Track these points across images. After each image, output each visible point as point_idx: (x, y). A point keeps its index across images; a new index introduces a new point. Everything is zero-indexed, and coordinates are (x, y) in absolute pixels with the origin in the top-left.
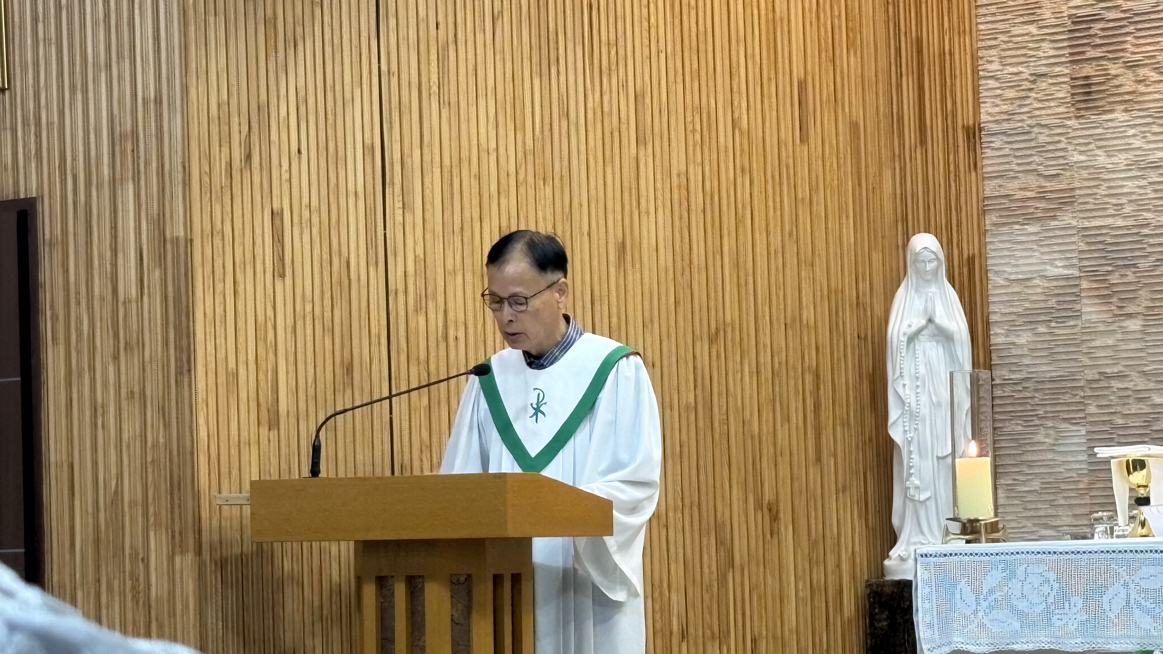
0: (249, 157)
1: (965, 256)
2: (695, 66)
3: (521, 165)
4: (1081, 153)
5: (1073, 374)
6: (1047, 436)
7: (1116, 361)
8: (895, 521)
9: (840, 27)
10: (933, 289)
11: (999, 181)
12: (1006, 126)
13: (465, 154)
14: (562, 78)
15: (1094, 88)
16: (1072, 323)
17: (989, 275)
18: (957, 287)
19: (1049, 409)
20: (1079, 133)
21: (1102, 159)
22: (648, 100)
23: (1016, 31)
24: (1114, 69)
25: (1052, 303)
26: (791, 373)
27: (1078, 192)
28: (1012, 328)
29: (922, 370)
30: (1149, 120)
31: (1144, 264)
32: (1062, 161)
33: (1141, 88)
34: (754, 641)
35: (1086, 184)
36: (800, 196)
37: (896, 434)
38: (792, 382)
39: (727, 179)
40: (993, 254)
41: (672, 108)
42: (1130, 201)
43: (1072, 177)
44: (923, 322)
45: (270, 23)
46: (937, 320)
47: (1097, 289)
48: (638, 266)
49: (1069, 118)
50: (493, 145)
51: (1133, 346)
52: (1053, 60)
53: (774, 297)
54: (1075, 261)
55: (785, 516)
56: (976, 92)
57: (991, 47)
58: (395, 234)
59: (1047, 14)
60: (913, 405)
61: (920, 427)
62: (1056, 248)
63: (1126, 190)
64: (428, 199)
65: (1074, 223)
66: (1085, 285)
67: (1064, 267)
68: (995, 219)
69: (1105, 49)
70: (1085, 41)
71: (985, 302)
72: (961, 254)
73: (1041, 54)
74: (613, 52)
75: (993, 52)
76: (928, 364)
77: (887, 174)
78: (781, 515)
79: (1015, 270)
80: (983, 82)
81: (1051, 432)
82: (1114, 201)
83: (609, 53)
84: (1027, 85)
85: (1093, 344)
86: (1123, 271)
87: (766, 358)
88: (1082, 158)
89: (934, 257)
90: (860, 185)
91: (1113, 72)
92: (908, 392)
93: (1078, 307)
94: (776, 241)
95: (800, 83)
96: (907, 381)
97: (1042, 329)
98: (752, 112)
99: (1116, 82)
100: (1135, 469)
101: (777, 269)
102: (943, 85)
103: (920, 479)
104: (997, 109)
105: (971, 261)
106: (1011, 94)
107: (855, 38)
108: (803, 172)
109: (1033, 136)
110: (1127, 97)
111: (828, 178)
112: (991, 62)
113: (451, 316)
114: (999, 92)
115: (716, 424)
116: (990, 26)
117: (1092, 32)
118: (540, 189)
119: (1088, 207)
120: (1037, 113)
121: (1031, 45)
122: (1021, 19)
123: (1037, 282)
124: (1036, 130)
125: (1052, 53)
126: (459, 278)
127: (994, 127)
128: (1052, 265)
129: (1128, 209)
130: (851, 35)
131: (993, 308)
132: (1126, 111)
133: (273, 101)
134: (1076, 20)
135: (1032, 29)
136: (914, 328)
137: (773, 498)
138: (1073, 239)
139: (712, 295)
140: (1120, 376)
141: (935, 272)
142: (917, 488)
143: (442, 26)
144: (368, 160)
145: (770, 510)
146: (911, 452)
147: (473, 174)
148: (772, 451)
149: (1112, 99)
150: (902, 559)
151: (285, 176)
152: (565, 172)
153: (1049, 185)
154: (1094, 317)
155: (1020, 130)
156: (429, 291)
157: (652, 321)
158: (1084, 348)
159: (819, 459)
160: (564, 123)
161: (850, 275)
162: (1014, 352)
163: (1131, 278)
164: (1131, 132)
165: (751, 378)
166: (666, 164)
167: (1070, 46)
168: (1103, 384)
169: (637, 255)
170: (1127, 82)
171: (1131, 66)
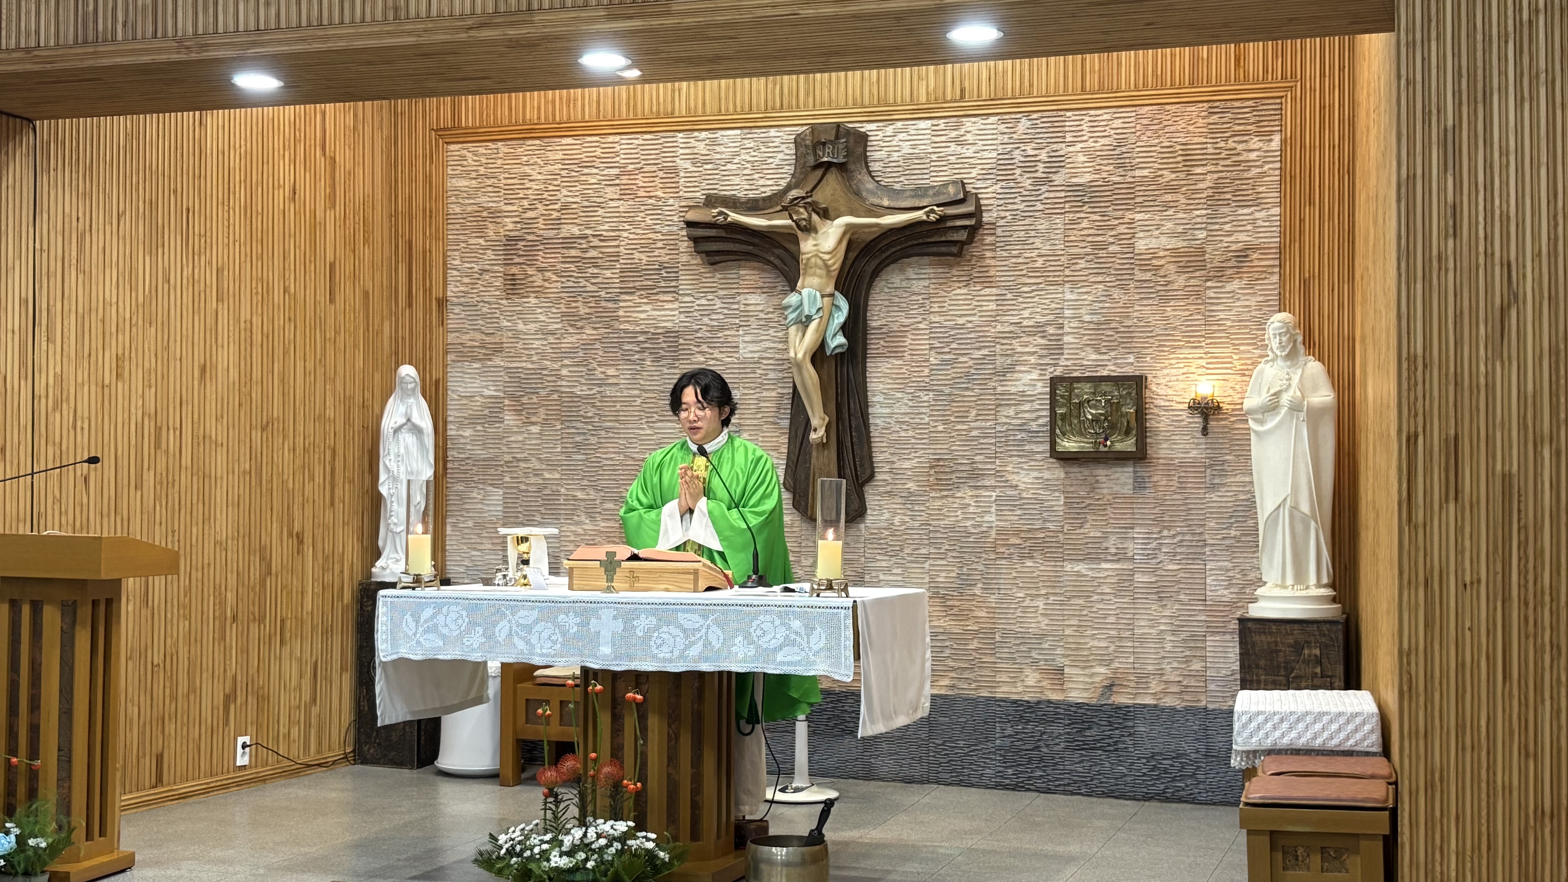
1: (434, 379)
2: (260, 251)
4: (509, 321)
5: (497, 457)
6: (479, 494)
7: (523, 451)
8: (380, 543)
9: (359, 230)
10: (412, 400)
11: (457, 334)
12: (462, 300)
15: (518, 282)
16: (497, 425)
17: (449, 392)
18: (428, 398)
19: (481, 477)
20: (507, 309)
21: (521, 326)
22: (226, 273)
23: (471, 241)
24: (530, 271)
25: (486, 412)
26: (317, 450)
27: (505, 345)
28: (461, 426)
29: (402, 451)
30: (551, 305)
31: (543, 393)
32: (496, 325)
33: (547, 285)
34: (282, 621)
35: (511, 340)
36: (328, 337)
37: (383, 490)
38: (317, 456)
39: (279, 325)
40: (452, 379)
42: (537, 353)
43: (502, 335)
44: (404, 421)
46: (413, 420)
47: (514, 405)
48: (214, 381)
49: (502, 299)
51: (534, 442)
52: (493, 262)
53: (307, 402)
54: (501, 388)
55: (308, 540)
56: (445, 278)
57: (455, 250)
58: (41, 357)
59: (491, 233)
60: (395, 472)
61: (399, 486)
62: (490, 378)
63: (534, 346)
65: (502, 364)
66: (507, 402)
67: (495, 390)
68: (453, 357)
69: (525, 258)
70: (513, 252)
71: (445, 410)
72: (431, 378)
73: (486, 257)
75: (457, 253)
76: (406, 447)
77: (386, 325)
78: (305, 540)
79: (465, 390)
80: (449, 271)
81: (482, 491)
82: (527, 352)
84: (477, 276)
85: (511, 439)
86: (530, 396)
87: (300, 440)
88: (509, 324)
89: (412, 380)
90: (368, 330)
91: (529, 273)
92: (392, 463)
93: (501, 415)
94: (310, 366)
95: (331, 266)
96: (392, 457)
97: (479, 428)
98: (297, 283)
99: (531, 279)
100: (522, 542)
101: (310, 383)
102: (424, 271)
103: (398, 518)
104: (457, 289)
105: (437, 382)
106: (466, 280)
107: (369, 237)
108: (330, 322)
109: (479, 307)
110: (537, 289)
111: (347, 326)
112: (454, 259)
114: (459, 278)
115: (264, 483)
116: (455, 237)
117: (518, 247)
118: (146, 329)
119: (511, 354)
120: (483, 294)
121: (481, 251)
122: (474, 235)
123: (477, 398)
124: (481, 304)
125: (493, 257)
127: (455, 300)
128: (487, 389)
129: (535, 358)
130: (366, 235)
131: (449, 413)
132: (536, 297)
134: (509, 239)
135: (481, 241)
136: (398, 424)
137: (300, 530)
138: (501, 374)
139: (265, 400)
140: (525, 460)
141: (414, 390)
142: (395, 524)
143: (81, 221)
144: (23, 308)
145: (298, 537)
146: (392, 502)
148: (301, 499)
149: (528, 290)
150: (383, 568)
152: (165, 319)
153: (488, 339)
154: (511, 423)
155: (471, 304)
158: (504, 441)
159: (332, 504)
161: (359, 387)
162: (462, 441)
163: (535, 400)
164: (539, 311)
165: (289, 454)
166: (237, 315)
167: (505, 255)
168: (514, 464)
169: (214, 374)
170: (538, 280)
171: (541, 270)
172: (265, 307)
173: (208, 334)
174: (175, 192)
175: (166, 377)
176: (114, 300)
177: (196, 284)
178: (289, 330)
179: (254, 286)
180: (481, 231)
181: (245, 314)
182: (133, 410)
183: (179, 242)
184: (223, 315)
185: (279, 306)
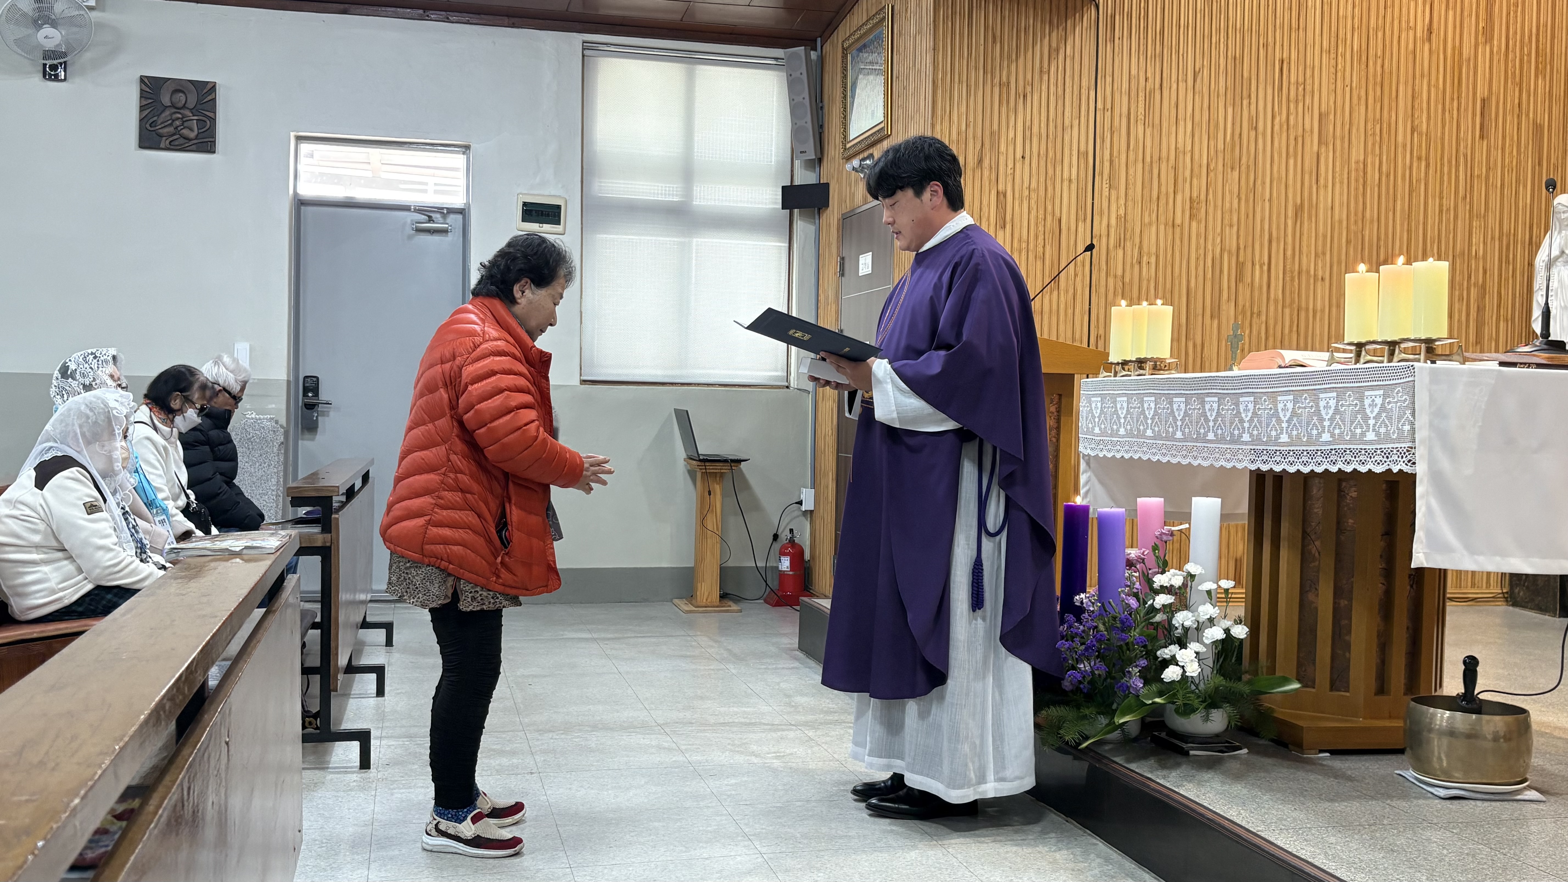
0: (980, 161)
2: (1379, 93)
3: (1212, 160)
9: (1529, 62)
13: (1164, 154)
14: (1253, 107)
22: (1332, 117)
36: (1476, 172)
39: (1404, 165)
41: (1355, 122)
45: (1005, 86)
48: (1313, 219)
50: (1189, 148)
58: (1101, 202)
64: (1131, 182)
74: (1301, 89)
76: (1561, 281)
83: (1297, 89)
94: (1449, 202)
95: (1483, 101)
101: (1448, 220)
108: (1480, 158)
111: (1507, 160)
113: (1145, 249)
118: (1227, 174)
126: (1154, 229)
133: (1004, 129)
139: (1383, 237)
143: (1150, 80)
144: (1082, 161)
147: (1170, 166)
151: (1009, 171)
152: (1252, 163)
156: (1128, 236)
157: (1324, 254)
160: (1253, 133)
166: (1346, 156)
169: (1314, 212)
172: (1385, 147)
173: (1307, 177)
174: (1266, 46)
175: (1251, 216)
177: (1291, 130)
178: (1419, 168)
179: (1370, 126)
181: (1357, 154)
182: (1210, 247)
183: (1270, 91)
184: (1327, 157)
185: (1404, 146)
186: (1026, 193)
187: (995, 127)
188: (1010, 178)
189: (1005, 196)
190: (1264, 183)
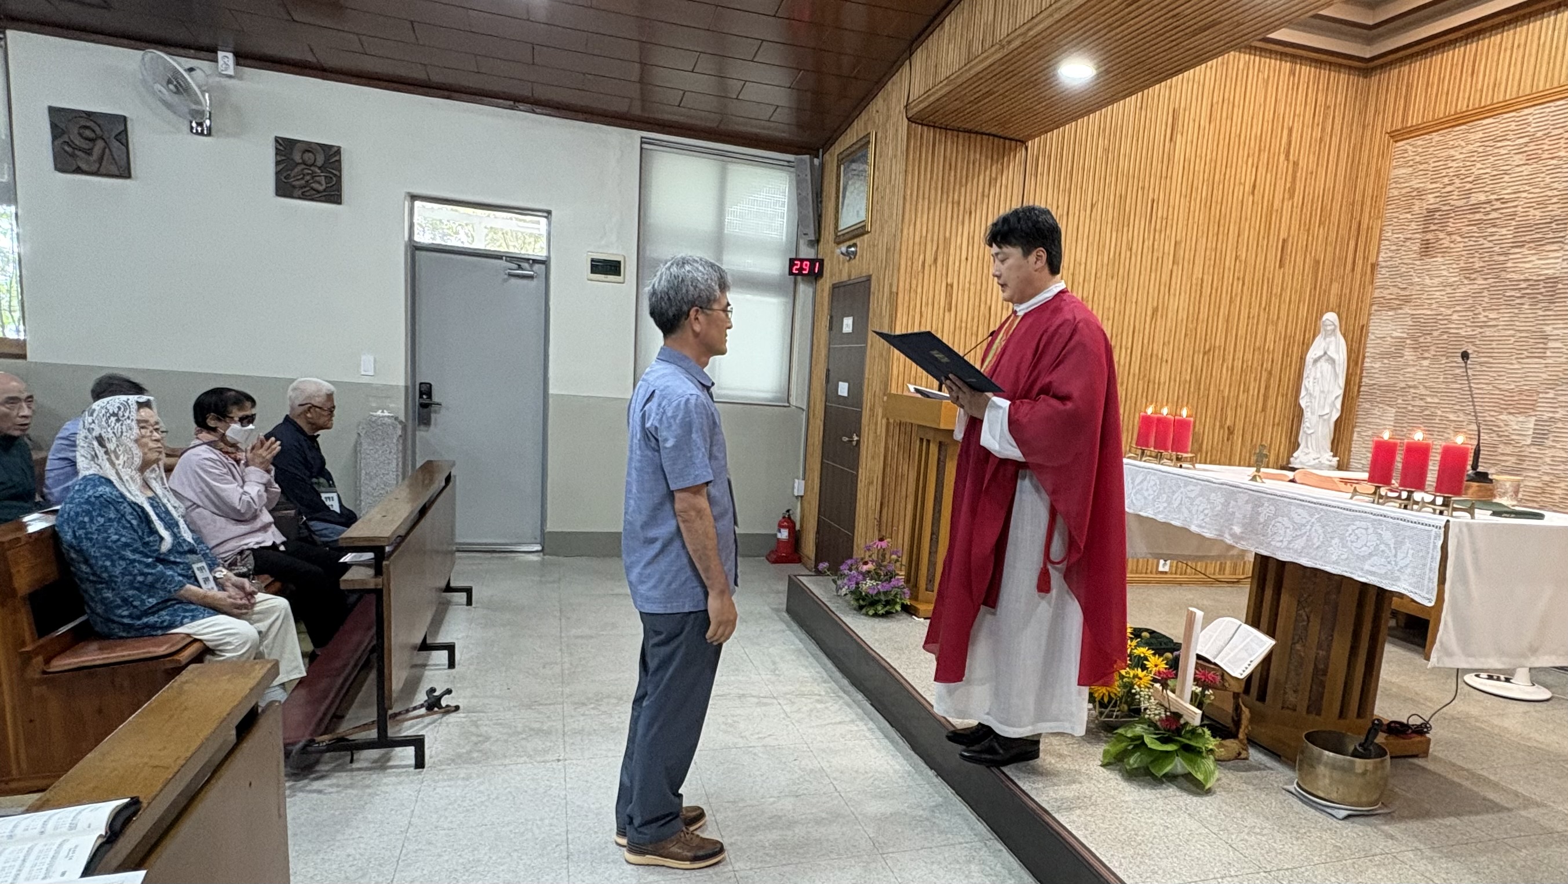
0: (935, 260)
1: (1361, 324)
4: (1418, 277)
8: (1300, 441)
9: (1316, 215)
10: (1332, 339)
11: (1381, 290)
12: (1389, 263)
14: (1131, 232)
15: (1431, 245)
17: (1369, 334)
20: (1419, 267)
21: (1428, 281)
22: (1183, 243)
23: (1401, 217)
24: (1441, 235)
26: (1254, 371)
27: (1414, 296)
29: (1318, 375)
30: (1453, 262)
32: (1409, 281)
33: (1452, 245)
35: (1418, 293)
36: (1274, 292)
37: (1303, 403)
38: (1253, 375)
39: (1228, 282)
40: (1374, 325)
42: (1436, 302)
43: (1412, 289)
44: (1324, 354)
46: (1331, 354)
47: (1413, 344)
48: (1164, 318)
49: (1416, 260)
51: (1423, 373)
52: (1415, 231)
53: (1248, 338)
54: (1406, 330)
55: (1238, 432)
56: (1379, 247)
57: (1389, 225)
59: (1417, 208)
60: (1312, 391)
61: (1314, 400)
62: (1399, 323)
65: (1409, 311)
66: (1408, 342)
67: (1401, 332)
68: (1376, 308)
69: (1439, 225)
70: (1430, 221)
71: (1365, 347)
73: (1411, 228)
75: (1389, 227)
76: (1322, 373)
79: (1382, 333)
80: (1383, 242)
81: (1381, 410)
82: (1429, 302)
84: (1402, 243)
85: (1406, 370)
86: (1426, 336)
87: (1238, 363)
88: (1419, 280)
89: (1334, 324)
90: (1315, 288)
91: (1440, 237)
92: (1310, 384)
93: (1403, 352)
94: (1255, 311)
95: (1284, 241)
96: (1310, 379)
97: (1386, 361)
98: (1248, 252)
99: (1441, 242)
102: (1366, 243)
103: (1311, 424)
104: (1386, 255)
105: (1363, 326)
106: (1394, 248)
108: (1278, 281)
109: (1400, 268)
110: (1444, 250)
112: (1387, 232)
114: (1388, 247)
116: (1390, 215)
117: (1435, 217)
119: (1417, 304)
120: (1404, 257)
121: (1407, 225)
122: (1404, 212)
123: (1388, 339)
124: (1401, 265)
125: (1415, 227)
127: (1383, 264)
128: (1396, 331)
131: (1368, 350)
132: (1443, 256)
134: (1429, 211)
135: (1409, 216)
136: (1319, 356)
137: (1232, 425)
138: (1408, 319)
141: (1335, 331)
142: (1308, 427)
145: (1229, 428)
146: (1307, 412)
148: (1235, 405)
149: (1438, 251)
151: (956, 268)
153: (1403, 293)
155: (1394, 266)
157: (1169, 342)
159: (1264, 410)
164: (1443, 267)
165: (1227, 372)
166: (1190, 273)
167: (1424, 224)
169: (1165, 313)
170: (1446, 242)
171: (1450, 234)
172: (1216, 269)
173: (1162, 286)
174: (1143, 188)
176: (1083, 260)
177: (1155, 251)
178: (1238, 285)
180: (1409, 208)
181: (1198, 272)
183: (1143, 223)
184: (1177, 272)
185: (1229, 269)
186: (967, 285)
187: (948, 234)
188: (956, 273)
189: (952, 286)
190: (1133, 289)
